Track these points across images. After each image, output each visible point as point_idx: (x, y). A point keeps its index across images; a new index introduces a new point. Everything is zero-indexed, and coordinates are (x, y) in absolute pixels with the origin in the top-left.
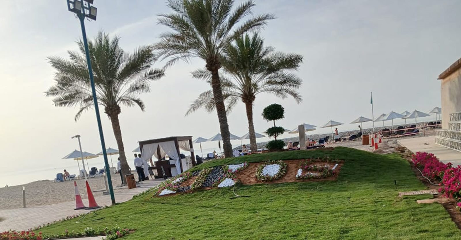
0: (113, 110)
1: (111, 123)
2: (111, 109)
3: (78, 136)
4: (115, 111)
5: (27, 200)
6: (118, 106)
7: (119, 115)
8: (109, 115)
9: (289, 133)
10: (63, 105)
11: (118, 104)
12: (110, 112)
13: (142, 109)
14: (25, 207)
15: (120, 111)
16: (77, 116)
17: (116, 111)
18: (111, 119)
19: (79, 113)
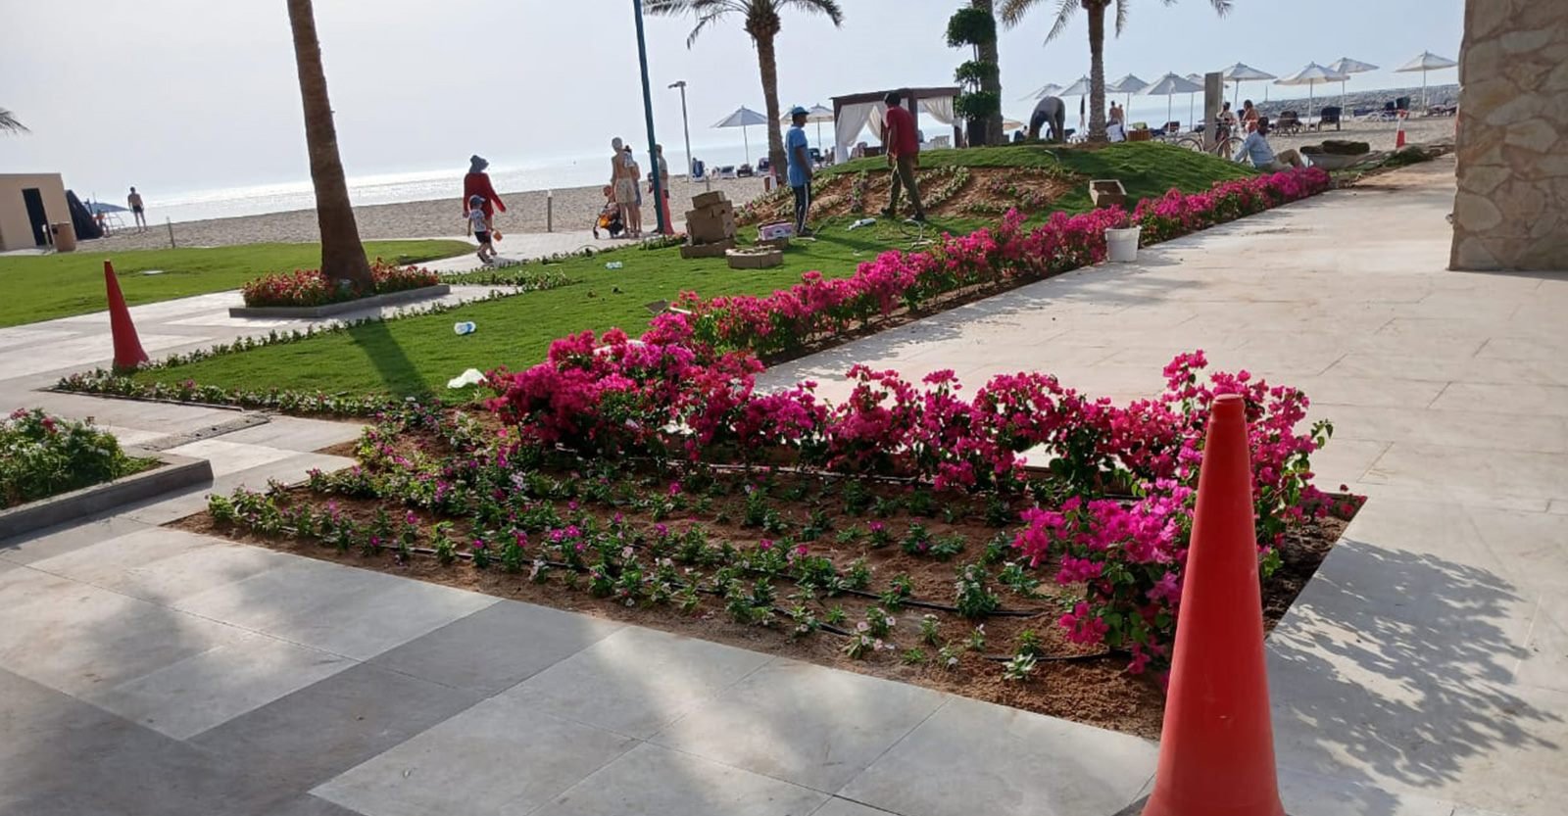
0: (762, 25)
1: (757, 55)
2: (758, 23)
3: (682, 84)
4: (765, 27)
5: (555, 222)
6: (776, 15)
7: (775, 37)
8: (755, 36)
9: (1276, 83)
10: (660, 12)
11: (775, 11)
12: (755, 30)
13: (837, 22)
14: (550, 231)
15: (778, 28)
16: (692, 36)
17: (769, 28)
18: (758, 45)
19: (697, 30)
